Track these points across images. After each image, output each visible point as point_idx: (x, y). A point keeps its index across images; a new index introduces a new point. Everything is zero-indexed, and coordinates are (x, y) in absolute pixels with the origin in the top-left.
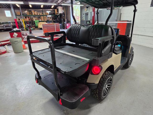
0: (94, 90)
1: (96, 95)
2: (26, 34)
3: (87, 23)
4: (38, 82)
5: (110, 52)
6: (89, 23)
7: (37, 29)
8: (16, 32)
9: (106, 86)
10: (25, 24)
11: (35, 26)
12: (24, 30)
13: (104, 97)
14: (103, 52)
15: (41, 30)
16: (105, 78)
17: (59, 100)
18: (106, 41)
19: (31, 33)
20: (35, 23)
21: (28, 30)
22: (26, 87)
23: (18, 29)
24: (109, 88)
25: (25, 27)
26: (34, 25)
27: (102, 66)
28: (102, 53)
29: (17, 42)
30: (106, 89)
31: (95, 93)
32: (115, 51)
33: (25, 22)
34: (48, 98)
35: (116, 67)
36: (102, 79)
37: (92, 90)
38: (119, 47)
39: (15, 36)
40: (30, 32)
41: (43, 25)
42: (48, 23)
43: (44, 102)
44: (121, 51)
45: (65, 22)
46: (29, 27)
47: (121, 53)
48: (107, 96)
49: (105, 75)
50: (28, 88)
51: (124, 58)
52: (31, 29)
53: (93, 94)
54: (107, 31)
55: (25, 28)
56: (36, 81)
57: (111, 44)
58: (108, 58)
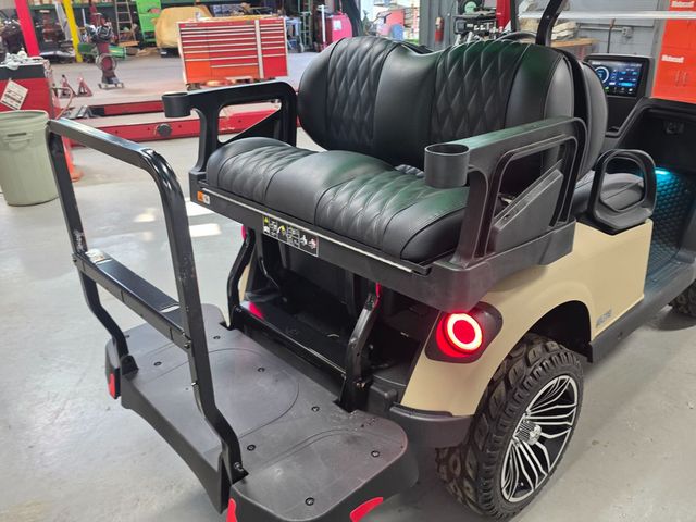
0: (449, 456)
1: (461, 485)
2: (82, 85)
3: (462, 11)
4: (117, 393)
5: (552, 224)
6: (476, 10)
7: (152, 55)
8: (21, 74)
9: (532, 434)
10: (79, 22)
11: (138, 35)
12: (71, 60)
13: (512, 500)
14: (499, 225)
15: (171, 62)
16: (522, 386)
17: (224, 503)
18: (519, 153)
19: (109, 82)
20: (137, 15)
21: (91, 60)
22: (62, 415)
23: (31, 61)
24: (555, 446)
25: (75, 40)
26: (129, 27)
27: (501, 308)
28: (495, 231)
29: (25, 138)
30: (534, 447)
31: (458, 472)
32: (598, 214)
33: (76, 10)
34: (180, 486)
35: (608, 314)
36: (502, 387)
37: (441, 457)
38: (635, 187)
39: (14, 104)
40: (104, 72)
41: (181, 26)
42: (220, 13)
43: (154, 507)
44: (649, 212)
45: (322, 8)
46: (100, 41)
47: (650, 224)
48: (537, 492)
49: (520, 364)
50: (72, 417)
51: (681, 253)
52: (114, 51)
53: (445, 477)
54: (540, 84)
55: (80, 49)
56: (109, 382)
57: (561, 175)
58: (540, 263)
